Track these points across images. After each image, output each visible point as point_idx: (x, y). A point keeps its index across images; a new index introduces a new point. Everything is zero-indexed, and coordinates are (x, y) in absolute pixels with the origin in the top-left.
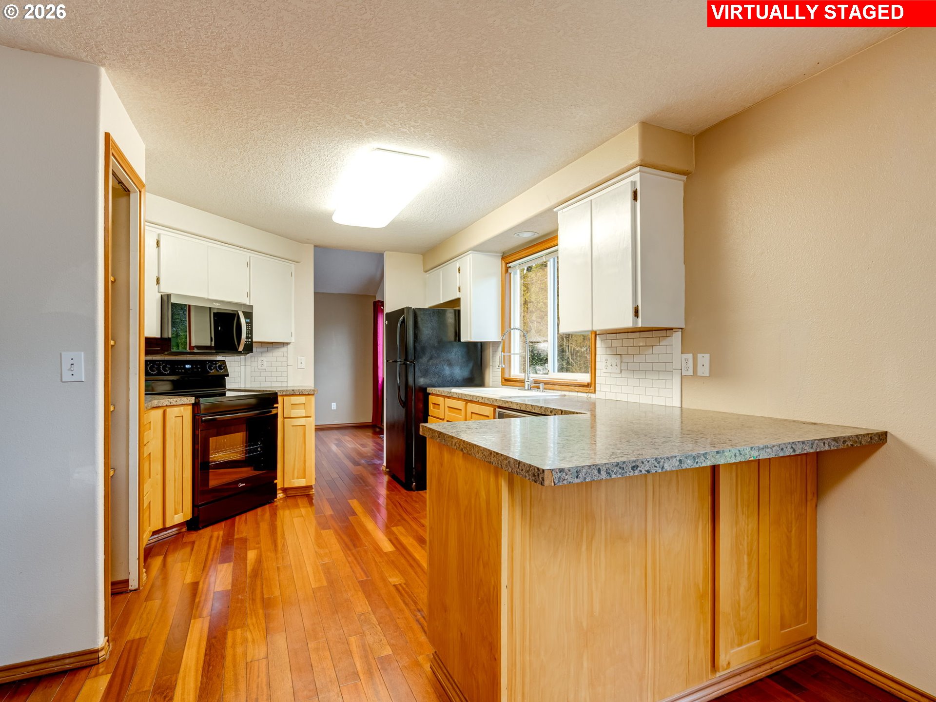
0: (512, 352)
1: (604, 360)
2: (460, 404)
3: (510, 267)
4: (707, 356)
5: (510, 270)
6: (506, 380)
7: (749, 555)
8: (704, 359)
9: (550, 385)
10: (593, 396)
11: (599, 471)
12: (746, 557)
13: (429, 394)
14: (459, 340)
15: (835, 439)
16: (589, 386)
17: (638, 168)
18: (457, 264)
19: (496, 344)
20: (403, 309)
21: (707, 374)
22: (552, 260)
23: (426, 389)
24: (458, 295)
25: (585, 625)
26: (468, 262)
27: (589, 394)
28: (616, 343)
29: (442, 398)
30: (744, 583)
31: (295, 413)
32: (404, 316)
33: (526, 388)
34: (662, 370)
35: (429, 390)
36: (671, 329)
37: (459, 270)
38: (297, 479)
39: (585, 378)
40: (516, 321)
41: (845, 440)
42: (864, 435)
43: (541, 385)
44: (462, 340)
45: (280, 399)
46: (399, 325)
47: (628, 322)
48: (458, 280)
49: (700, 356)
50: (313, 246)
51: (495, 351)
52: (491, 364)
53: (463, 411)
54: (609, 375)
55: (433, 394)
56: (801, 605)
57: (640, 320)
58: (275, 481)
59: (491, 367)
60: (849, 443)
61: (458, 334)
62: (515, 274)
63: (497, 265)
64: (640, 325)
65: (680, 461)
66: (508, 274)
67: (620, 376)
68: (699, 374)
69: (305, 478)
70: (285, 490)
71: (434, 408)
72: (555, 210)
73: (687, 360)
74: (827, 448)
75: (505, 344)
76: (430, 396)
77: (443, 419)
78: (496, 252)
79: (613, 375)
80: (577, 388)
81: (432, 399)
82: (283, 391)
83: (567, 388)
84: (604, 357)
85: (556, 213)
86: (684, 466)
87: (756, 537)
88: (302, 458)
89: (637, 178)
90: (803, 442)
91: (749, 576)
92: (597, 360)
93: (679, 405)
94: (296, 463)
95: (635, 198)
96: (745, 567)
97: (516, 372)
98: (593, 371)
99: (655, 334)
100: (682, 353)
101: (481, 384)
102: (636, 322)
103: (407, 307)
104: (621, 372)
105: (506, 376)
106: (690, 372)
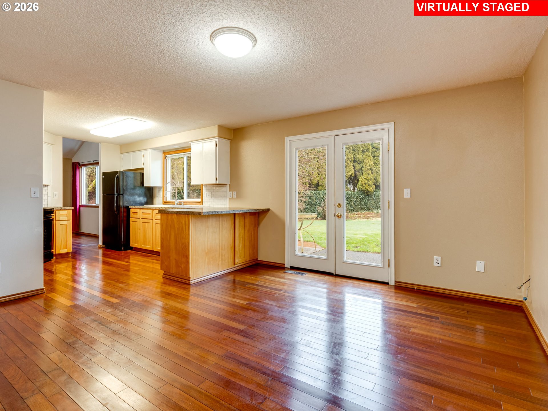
0: (167, 191)
1: (205, 194)
2: (150, 211)
3: (167, 157)
4: (235, 192)
5: (166, 158)
6: (165, 202)
7: (242, 238)
8: (235, 193)
9: (186, 203)
10: (202, 206)
11: (211, 213)
12: (241, 239)
13: (130, 208)
14: (143, 185)
15: (258, 210)
16: (200, 203)
17: (217, 138)
18: (143, 153)
19: (159, 188)
20: (118, 171)
21: (235, 197)
22: (185, 157)
23: (129, 207)
24: (143, 167)
25: (206, 251)
26: (149, 154)
27: (201, 206)
28: (209, 188)
29: (139, 210)
30: (241, 245)
31: (61, 218)
32: (118, 175)
33: (176, 204)
34: (223, 196)
35: (130, 207)
36: (226, 184)
37: (143, 156)
38: (63, 249)
39: (199, 200)
40: (169, 179)
41: (260, 210)
42: (264, 209)
43: (182, 203)
44: (145, 186)
45: (55, 211)
46: (115, 179)
47: (214, 182)
48: (143, 160)
49: (234, 192)
50: (62, 137)
51: (159, 191)
52: (157, 196)
53: (151, 214)
54: (207, 199)
55: (132, 208)
56: (254, 251)
57: (217, 181)
58: (52, 251)
59: (157, 197)
60: (261, 211)
61: (142, 183)
62: (169, 159)
63: (161, 155)
64: (217, 183)
65: (226, 212)
66: (166, 159)
67: (211, 199)
68: (233, 197)
69: (67, 249)
70: (56, 255)
71: (133, 214)
72: (190, 142)
73: (230, 193)
74: (256, 211)
75: (163, 188)
76: (131, 209)
77: (139, 218)
78: (161, 150)
79: (209, 199)
80: (196, 204)
81: (132, 210)
82: (56, 208)
83: (192, 204)
84: (206, 193)
85: (190, 143)
86: (227, 213)
87: (244, 234)
88: (66, 240)
89: (217, 140)
90: (251, 210)
91: (242, 243)
92: (203, 194)
93: (228, 207)
94: (62, 242)
95: (216, 146)
96: (241, 241)
97: (169, 198)
98: (202, 198)
99: (222, 185)
100: (229, 191)
101: (152, 204)
102: (216, 182)
103: (119, 171)
104: (211, 198)
105: (165, 201)
106: (231, 197)
